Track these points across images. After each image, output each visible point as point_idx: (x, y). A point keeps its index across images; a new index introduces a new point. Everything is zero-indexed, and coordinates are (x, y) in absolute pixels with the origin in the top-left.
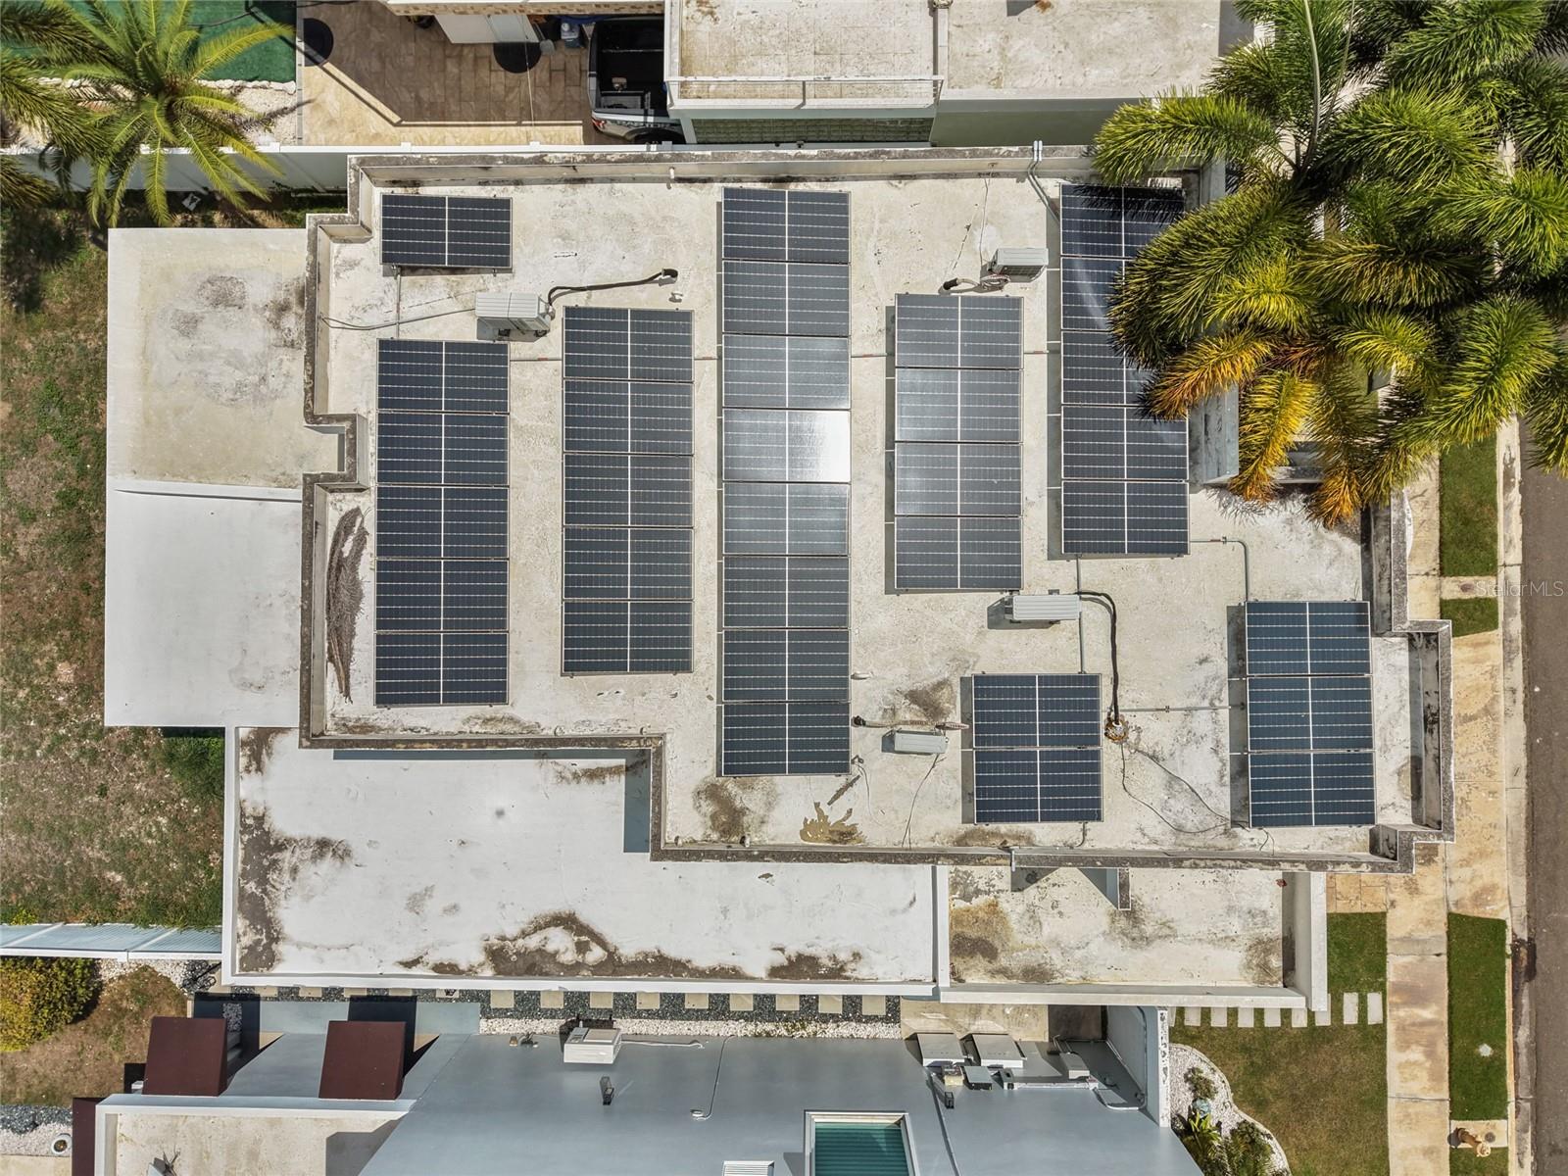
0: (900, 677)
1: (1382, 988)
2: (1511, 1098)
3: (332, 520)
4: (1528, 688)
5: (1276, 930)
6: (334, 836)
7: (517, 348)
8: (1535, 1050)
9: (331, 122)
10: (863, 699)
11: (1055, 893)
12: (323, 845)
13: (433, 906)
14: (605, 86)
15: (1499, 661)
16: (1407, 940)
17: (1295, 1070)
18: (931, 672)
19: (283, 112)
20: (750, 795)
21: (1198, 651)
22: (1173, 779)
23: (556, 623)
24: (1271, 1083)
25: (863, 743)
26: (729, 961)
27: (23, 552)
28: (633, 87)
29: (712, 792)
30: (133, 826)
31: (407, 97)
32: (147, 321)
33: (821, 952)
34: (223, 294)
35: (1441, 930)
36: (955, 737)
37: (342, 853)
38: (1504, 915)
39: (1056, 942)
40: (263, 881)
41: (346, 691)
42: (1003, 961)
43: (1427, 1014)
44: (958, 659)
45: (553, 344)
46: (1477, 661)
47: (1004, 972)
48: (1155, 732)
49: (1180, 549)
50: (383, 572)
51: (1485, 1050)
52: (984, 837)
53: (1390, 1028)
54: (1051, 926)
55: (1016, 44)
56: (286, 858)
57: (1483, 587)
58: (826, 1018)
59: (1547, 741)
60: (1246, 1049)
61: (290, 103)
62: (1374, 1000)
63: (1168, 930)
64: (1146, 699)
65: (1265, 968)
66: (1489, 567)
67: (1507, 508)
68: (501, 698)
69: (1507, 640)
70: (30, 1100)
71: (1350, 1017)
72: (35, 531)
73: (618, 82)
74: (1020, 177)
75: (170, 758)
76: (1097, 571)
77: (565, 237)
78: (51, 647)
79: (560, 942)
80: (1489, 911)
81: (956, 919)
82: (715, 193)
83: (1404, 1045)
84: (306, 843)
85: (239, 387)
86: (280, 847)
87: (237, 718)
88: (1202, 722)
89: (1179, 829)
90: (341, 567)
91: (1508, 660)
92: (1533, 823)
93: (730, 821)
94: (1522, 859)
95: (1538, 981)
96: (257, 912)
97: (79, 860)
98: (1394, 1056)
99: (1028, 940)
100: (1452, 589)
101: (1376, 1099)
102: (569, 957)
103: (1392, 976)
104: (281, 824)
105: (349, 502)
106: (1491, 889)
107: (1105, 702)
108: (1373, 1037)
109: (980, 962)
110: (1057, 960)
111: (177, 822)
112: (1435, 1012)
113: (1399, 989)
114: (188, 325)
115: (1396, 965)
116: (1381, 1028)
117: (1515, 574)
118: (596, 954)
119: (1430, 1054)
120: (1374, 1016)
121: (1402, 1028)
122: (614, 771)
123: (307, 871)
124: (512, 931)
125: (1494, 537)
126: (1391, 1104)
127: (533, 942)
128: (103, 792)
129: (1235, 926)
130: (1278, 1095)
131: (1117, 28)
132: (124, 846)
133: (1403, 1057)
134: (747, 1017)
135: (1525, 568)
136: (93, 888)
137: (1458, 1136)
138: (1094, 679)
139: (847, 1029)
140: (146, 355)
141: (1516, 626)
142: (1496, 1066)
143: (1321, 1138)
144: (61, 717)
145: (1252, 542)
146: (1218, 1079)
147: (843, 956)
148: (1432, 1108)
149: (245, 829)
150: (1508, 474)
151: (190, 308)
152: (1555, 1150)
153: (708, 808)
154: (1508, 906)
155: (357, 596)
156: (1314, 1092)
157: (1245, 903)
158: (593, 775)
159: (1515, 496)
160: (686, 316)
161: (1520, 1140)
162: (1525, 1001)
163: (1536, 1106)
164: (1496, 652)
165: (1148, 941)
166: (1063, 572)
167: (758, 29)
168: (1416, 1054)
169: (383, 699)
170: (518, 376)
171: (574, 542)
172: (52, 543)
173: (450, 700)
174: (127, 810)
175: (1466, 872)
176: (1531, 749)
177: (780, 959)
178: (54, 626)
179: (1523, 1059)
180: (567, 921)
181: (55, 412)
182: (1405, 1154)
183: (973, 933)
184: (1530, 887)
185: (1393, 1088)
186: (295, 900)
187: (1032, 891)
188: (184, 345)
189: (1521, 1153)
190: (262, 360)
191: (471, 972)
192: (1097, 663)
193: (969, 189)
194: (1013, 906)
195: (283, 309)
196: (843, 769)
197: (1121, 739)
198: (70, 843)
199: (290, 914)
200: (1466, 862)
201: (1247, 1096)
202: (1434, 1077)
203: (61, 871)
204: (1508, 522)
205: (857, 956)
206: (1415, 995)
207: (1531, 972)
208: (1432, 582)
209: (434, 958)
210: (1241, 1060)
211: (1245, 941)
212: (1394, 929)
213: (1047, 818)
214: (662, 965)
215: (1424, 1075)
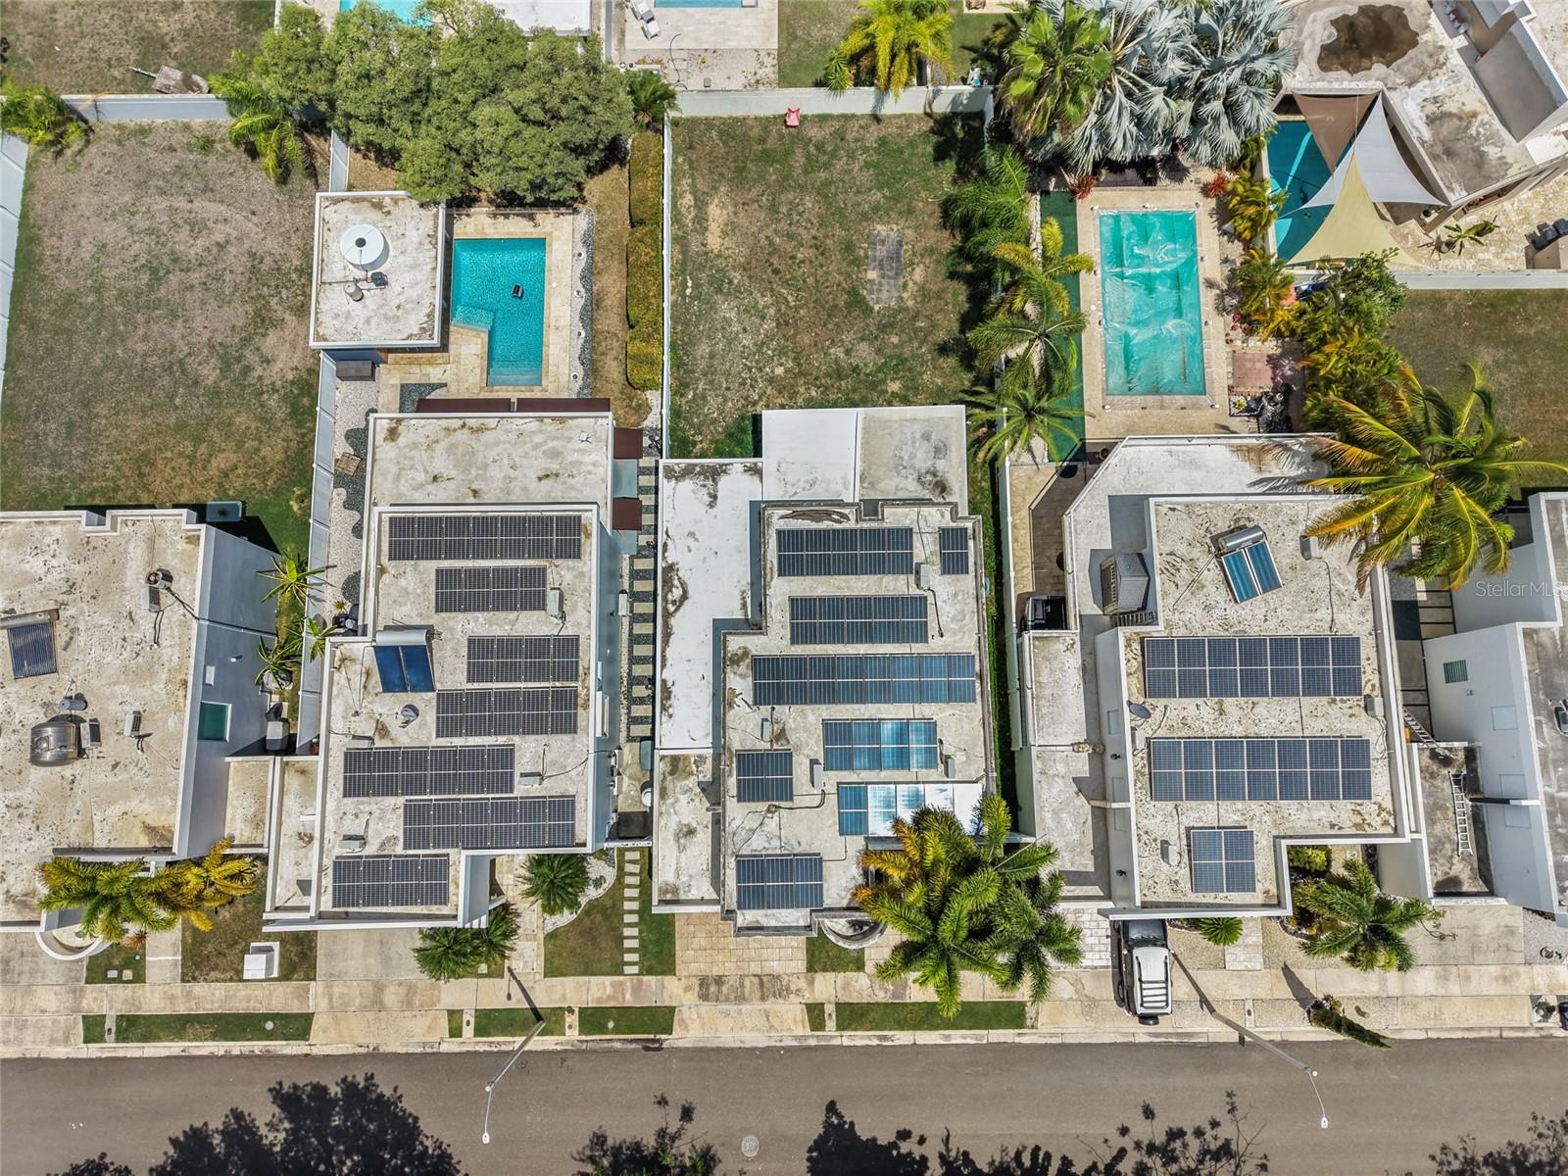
0: (791, 724)
1: (640, 973)
2: (589, 1038)
3: (846, 511)
4: (783, 1048)
5: (682, 897)
6: (718, 502)
7: (912, 578)
8: (610, 1051)
9: (1030, 479)
10: (782, 711)
11: (697, 799)
12: (715, 497)
13: (690, 541)
14: (1046, 603)
15: (796, 1033)
16: (663, 986)
17: (604, 929)
18: (793, 737)
19: (1034, 457)
20: (744, 667)
21: (803, 841)
22: (754, 831)
23: (808, 594)
24: (598, 918)
25: (765, 710)
26: (668, 663)
27: (832, 351)
28: (1047, 615)
29: (746, 653)
30: (713, 402)
31: (1043, 512)
32: (928, 420)
33: (673, 701)
34: (940, 451)
35: (667, 1004)
36: (768, 746)
37: (711, 505)
38: (674, 1035)
39: (677, 801)
40: (700, 473)
41: (782, 517)
42: (669, 778)
43: (628, 996)
44: (798, 747)
45: (914, 591)
46: (795, 1022)
47: (664, 778)
48: (772, 824)
49: (841, 833)
50: (826, 532)
51: (611, 1025)
52: (731, 758)
53: (622, 978)
54: (684, 799)
55: (1060, 781)
56: (710, 482)
57: (831, 1024)
58: (629, 708)
59: (757, 1057)
60: (614, 906)
61: (1038, 460)
62: (635, 969)
63: (682, 849)
64: (784, 821)
65: (666, 892)
66: (840, 1027)
67: (869, 1037)
68: (780, 575)
69: (805, 1037)
70: (593, 361)
71: (628, 957)
72: (842, 355)
73: (1049, 608)
74: (986, 770)
75: (742, 417)
76: (832, 800)
77: (956, 595)
78: (790, 364)
79: (677, 593)
80: (676, 1026)
81: (686, 758)
82: (974, 652)
83: (613, 985)
84: (715, 490)
85: (902, 458)
86: (714, 480)
87: (766, 462)
88: (776, 843)
89: (734, 834)
90: (828, 515)
91: (796, 1038)
92: (718, 1050)
93: (736, 660)
94: (701, 1045)
95: (643, 1052)
96: (688, 472)
97: (698, 379)
98: (608, 979)
99: (678, 790)
100: (830, 1009)
101: (589, 971)
102: (670, 597)
103: (646, 978)
104: (724, 481)
105: (852, 517)
106: (687, 1029)
107: (783, 804)
108: (617, 969)
109: (669, 768)
110: (670, 801)
111: (714, 421)
112: (629, 1000)
113: (640, 982)
114: (926, 437)
115: (651, 980)
116: (622, 973)
117: (836, 1042)
118: (672, 608)
119: (609, 998)
120: (628, 969)
121: (621, 983)
122: (746, 614)
123: (704, 491)
124: (680, 574)
125: (855, 1030)
126: (587, 978)
127: (676, 583)
128: (728, 389)
129: (684, 879)
130: (592, 922)
131: (1069, 825)
132: (704, 398)
133: (608, 984)
134: (629, 673)
135: (841, 1046)
136: (686, 386)
137: (570, 1010)
138: (791, 800)
139: (624, 718)
140: (914, 420)
141: (813, 1042)
142: (603, 1030)
143: (572, 943)
144: (760, 370)
145: (846, 863)
146: (601, 891)
147: (671, 710)
148: (584, 998)
149: (721, 465)
150: (885, 1038)
151: (934, 438)
152: (563, 1060)
153: (740, 652)
154: (681, 1038)
155: (818, 521)
156: (593, 939)
157: (693, 883)
158: (744, 605)
159: (875, 1042)
160: (926, 641)
161: (568, 1043)
162: (633, 1046)
163: (584, 1051)
164: (800, 1032)
165: (678, 841)
166: (831, 788)
167: (1062, 670)
168: (609, 991)
169: (779, 533)
170: (902, 578)
171: (839, 600)
172: (836, 362)
173: (780, 557)
174: (720, 400)
175: (695, 1016)
176: (754, 1049)
177: (669, 684)
178: (799, 365)
179: (606, 1045)
180: (685, 597)
181: (895, 362)
182: (562, 984)
183: (680, 765)
184: (687, 1049)
185: (593, 979)
186: (693, 487)
187: (698, 790)
188: (918, 436)
189: (561, 1044)
190: (913, 467)
191: (664, 558)
192: (798, 801)
193: (980, 750)
194: (692, 782)
195: (934, 475)
196: (755, 703)
197: (769, 811)
198: (705, 375)
199: (687, 485)
200: (699, 1016)
201: (593, 905)
202: (598, 1000)
203: (693, 372)
204: (863, 1038)
205: (671, 716)
206: (637, 990)
207: (647, 1049)
208: (833, 999)
209: (669, 542)
210: (609, 903)
211: (678, 883)
212: (668, 980)
213: (739, 781)
214: (667, 636)
215: (599, 994)
